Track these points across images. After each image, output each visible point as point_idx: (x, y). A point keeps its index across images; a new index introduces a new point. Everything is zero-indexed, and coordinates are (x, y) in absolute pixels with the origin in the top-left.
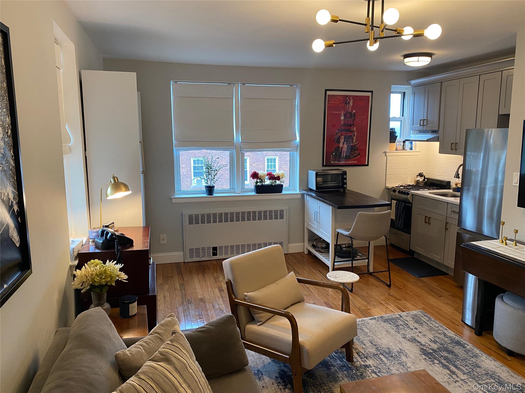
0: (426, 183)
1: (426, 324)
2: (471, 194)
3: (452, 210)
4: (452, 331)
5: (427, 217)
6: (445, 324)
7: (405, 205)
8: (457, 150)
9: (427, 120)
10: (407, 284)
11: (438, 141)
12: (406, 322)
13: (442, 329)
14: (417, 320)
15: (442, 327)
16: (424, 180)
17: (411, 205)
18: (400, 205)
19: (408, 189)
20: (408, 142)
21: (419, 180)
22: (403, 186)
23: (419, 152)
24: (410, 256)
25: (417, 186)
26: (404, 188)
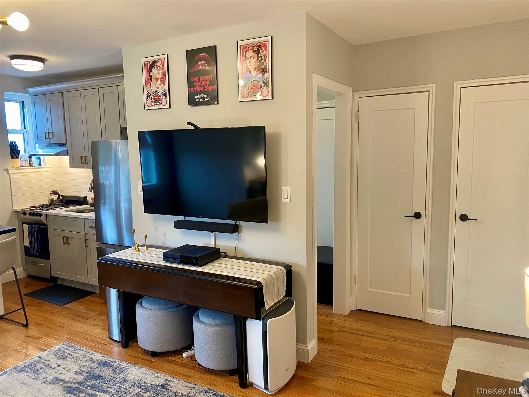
0: (61, 201)
1: (71, 356)
2: (107, 207)
3: (90, 226)
4: (100, 353)
5: (65, 237)
6: (92, 348)
7: (38, 228)
8: (87, 163)
9: (53, 132)
10: (49, 317)
11: (68, 155)
12: (47, 362)
13: (88, 355)
14: (61, 355)
15: (88, 353)
16: (59, 198)
17: (46, 227)
18: (33, 229)
19: (41, 209)
20: (36, 157)
21: (53, 199)
22: (35, 207)
23: (50, 168)
24: (52, 284)
25: (52, 205)
26: (36, 209)
